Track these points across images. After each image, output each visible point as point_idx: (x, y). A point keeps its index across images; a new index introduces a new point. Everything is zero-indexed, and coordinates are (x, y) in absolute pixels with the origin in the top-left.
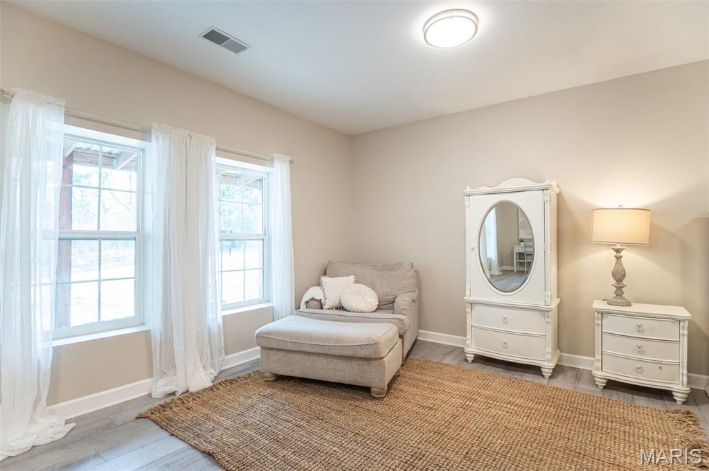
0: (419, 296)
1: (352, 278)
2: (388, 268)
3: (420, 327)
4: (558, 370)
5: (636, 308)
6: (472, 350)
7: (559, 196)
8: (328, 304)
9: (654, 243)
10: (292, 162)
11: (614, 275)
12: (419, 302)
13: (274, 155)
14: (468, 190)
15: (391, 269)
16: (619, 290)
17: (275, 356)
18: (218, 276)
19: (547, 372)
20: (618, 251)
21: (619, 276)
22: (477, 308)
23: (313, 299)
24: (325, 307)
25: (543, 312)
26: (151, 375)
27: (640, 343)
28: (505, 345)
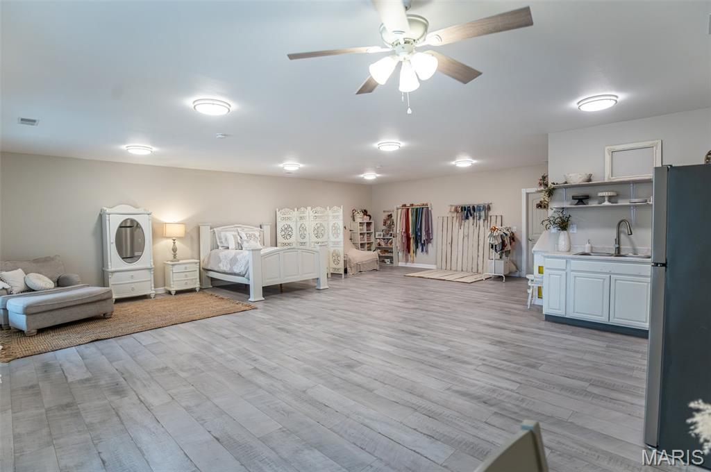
5: (181, 261)
8: (15, 290)
11: (173, 250)
14: (108, 211)
16: (175, 256)
19: (152, 296)
20: (174, 240)
21: (174, 250)
23: (3, 289)
24: (14, 293)
25: (150, 269)
27: (187, 273)
28: (133, 289)
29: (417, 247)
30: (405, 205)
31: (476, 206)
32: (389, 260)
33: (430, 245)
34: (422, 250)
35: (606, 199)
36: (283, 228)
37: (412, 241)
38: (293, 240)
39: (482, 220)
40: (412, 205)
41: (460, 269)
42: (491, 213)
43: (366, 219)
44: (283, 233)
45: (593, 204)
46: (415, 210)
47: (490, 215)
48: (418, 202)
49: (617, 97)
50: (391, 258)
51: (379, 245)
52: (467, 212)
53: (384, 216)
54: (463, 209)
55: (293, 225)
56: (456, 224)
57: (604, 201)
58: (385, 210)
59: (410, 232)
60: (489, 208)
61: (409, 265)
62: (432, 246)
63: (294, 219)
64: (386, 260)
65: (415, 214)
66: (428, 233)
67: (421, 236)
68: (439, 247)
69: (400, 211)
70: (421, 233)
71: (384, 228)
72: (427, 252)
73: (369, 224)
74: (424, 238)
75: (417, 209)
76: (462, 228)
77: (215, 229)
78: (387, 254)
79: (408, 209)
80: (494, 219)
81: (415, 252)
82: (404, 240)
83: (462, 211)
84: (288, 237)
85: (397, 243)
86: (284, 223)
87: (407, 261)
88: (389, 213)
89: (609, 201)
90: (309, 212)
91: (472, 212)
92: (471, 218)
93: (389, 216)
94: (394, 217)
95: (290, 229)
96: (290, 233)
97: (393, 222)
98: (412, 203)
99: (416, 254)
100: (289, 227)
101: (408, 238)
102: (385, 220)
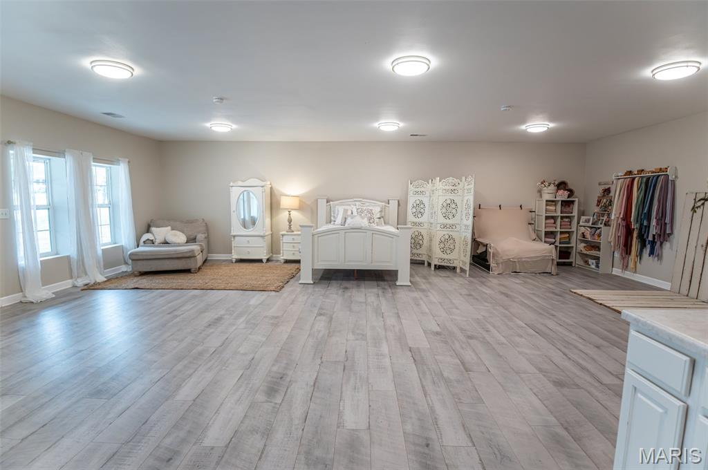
0: (208, 235)
1: (169, 228)
2: (190, 222)
3: (209, 253)
4: (268, 260)
5: (295, 233)
6: (235, 256)
7: (271, 188)
8: (158, 241)
9: (301, 208)
10: (129, 162)
11: (288, 221)
12: (208, 238)
13: (120, 159)
14: (231, 184)
15: (191, 223)
16: (290, 226)
17: (140, 263)
18: (100, 227)
19: (264, 261)
20: (289, 212)
21: (290, 221)
22: (236, 238)
23: (148, 240)
24: (156, 244)
25: (263, 237)
26: (72, 278)
27: (292, 244)
28: (249, 253)
29: (643, 247)
30: (630, 173)
32: (594, 261)
34: (652, 253)
36: (415, 205)
37: (634, 235)
38: (424, 219)
40: (640, 171)
43: (563, 195)
44: (414, 210)
46: (645, 179)
50: (597, 258)
51: (584, 236)
53: (599, 191)
55: (426, 201)
58: (601, 180)
59: (633, 219)
61: (628, 275)
62: (671, 247)
63: (428, 194)
64: (591, 261)
65: (643, 187)
67: (649, 227)
68: (682, 251)
69: (621, 181)
70: (649, 222)
71: (597, 210)
72: (660, 257)
73: (567, 204)
74: (653, 230)
75: (648, 179)
77: (331, 203)
78: (593, 253)
79: (634, 179)
81: (640, 255)
82: (622, 232)
84: (420, 216)
85: (610, 236)
86: (417, 197)
87: (625, 267)
88: (607, 187)
90: (439, 185)
93: (606, 190)
95: (422, 206)
96: (422, 210)
97: (611, 201)
98: (640, 168)
99: (640, 258)
100: (422, 202)
101: (629, 232)
102: (599, 197)
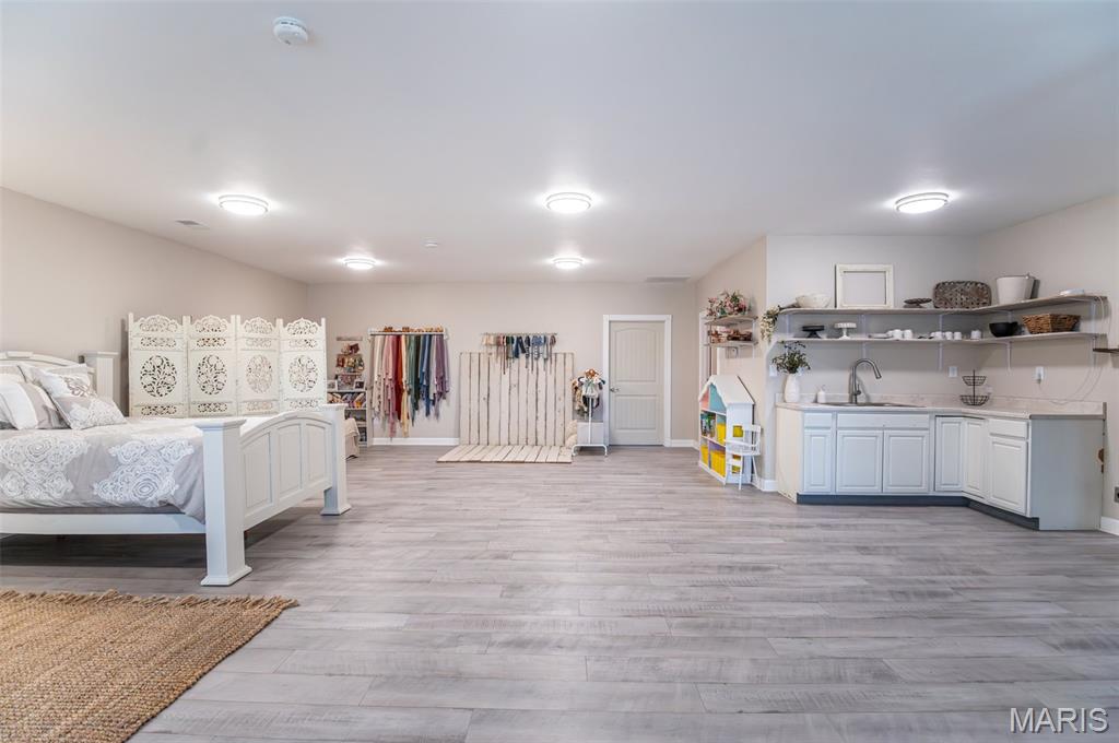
29: (416, 407)
30: (389, 329)
31: (531, 338)
33: (443, 403)
34: (428, 413)
35: (845, 332)
36: (149, 368)
37: (405, 395)
38: (176, 397)
39: (541, 361)
40: (407, 329)
41: (504, 441)
42: (556, 349)
44: (148, 379)
45: (824, 337)
46: (413, 338)
47: (553, 352)
48: (420, 323)
49: (947, 196)
52: (516, 347)
54: (509, 340)
55: (176, 359)
56: (497, 366)
57: (842, 336)
58: (343, 335)
59: (404, 379)
60: (553, 341)
61: (397, 441)
62: (448, 404)
63: (181, 345)
65: (413, 345)
66: (442, 381)
67: (428, 387)
68: (464, 404)
69: (379, 339)
70: (428, 381)
71: (341, 371)
72: (437, 415)
74: (433, 390)
75: (418, 338)
76: (507, 373)
79: (398, 337)
80: (560, 358)
81: (412, 416)
82: (391, 395)
83: (508, 343)
84: (163, 390)
85: (374, 401)
86: (152, 352)
87: (393, 434)
88: (353, 343)
89: (848, 335)
90: (236, 327)
91: (526, 346)
92: (522, 356)
93: (351, 348)
94: (364, 351)
95: (168, 370)
96: (169, 380)
97: (361, 361)
98: (406, 326)
99: (413, 419)
100: (166, 362)
101: (398, 391)
102: (339, 355)
